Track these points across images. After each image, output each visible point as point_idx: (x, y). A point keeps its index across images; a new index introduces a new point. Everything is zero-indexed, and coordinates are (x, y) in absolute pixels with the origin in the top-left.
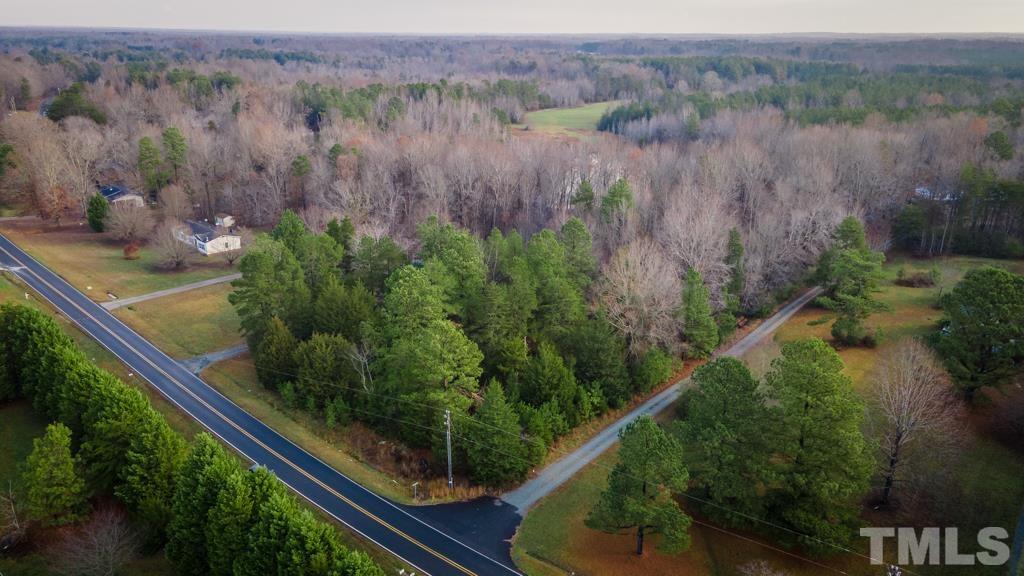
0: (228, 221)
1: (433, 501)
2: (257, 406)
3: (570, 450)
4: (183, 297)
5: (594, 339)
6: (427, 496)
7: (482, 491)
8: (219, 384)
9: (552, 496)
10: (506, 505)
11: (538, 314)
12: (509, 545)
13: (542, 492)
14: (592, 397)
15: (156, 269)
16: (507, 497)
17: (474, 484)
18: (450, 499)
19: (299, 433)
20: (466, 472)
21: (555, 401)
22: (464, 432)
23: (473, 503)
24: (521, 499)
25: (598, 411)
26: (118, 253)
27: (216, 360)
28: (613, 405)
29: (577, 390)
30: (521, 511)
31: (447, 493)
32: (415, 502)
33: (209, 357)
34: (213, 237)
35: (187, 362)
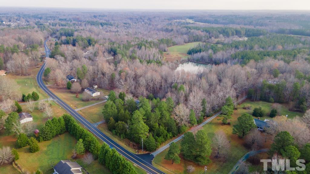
0: (96, 87)
1: (140, 154)
2: (108, 134)
3: (164, 145)
4: (90, 108)
5: (171, 124)
6: (139, 153)
7: (148, 152)
8: (101, 130)
9: (160, 154)
10: (152, 155)
11: (161, 118)
12: (152, 161)
13: (159, 153)
14: (170, 135)
15: (83, 100)
16: (152, 153)
17: (147, 151)
18: (142, 153)
19: (116, 140)
20: (145, 149)
21: (162, 136)
22: (145, 142)
23: (146, 154)
24: (154, 154)
25: (171, 138)
26: (74, 95)
27: (99, 124)
28: (174, 136)
29: (167, 134)
30: (154, 156)
31: (142, 152)
32: (137, 154)
33: (98, 123)
34: (94, 92)
35: (94, 124)
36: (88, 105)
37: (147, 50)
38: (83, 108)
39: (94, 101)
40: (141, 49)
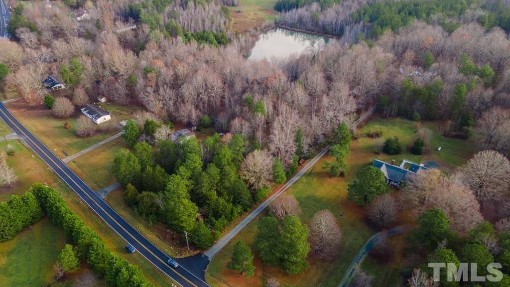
0: (103, 100)
1: (183, 256)
2: (124, 214)
3: (229, 231)
5: (239, 189)
6: (181, 255)
7: (198, 251)
8: (112, 204)
9: (220, 252)
10: (205, 256)
11: (221, 179)
12: (204, 272)
13: (217, 251)
14: (239, 209)
15: (76, 135)
16: (206, 253)
17: (195, 250)
18: (188, 255)
19: (140, 228)
20: (193, 245)
21: (223, 216)
23: (196, 255)
24: (210, 254)
25: (240, 214)
27: (109, 191)
28: (245, 210)
29: (232, 208)
30: (210, 259)
31: (188, 253)
32: (178, 257)
33: (106, 189)
34: (99, 116)
35: (99, 193)
36: (88, 147)
37: (198, 9)
38: (78, 155)
39: (100, 136)
40: (186, 9)
